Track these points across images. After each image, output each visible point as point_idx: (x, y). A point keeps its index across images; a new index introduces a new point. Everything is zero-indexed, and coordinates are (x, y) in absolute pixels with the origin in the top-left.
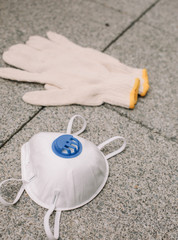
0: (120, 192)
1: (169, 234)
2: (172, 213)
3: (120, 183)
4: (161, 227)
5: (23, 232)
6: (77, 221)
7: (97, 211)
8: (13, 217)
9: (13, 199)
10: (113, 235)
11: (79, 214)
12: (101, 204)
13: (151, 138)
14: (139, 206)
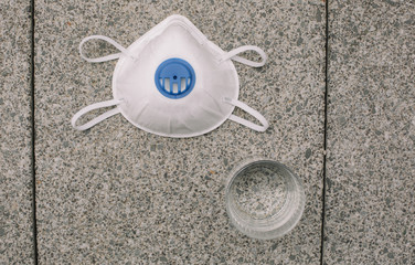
0: (192, 158)
1: (171, 236)
2: (202, 228)
3: (205, 152)
4: (175, 224)
5: (70, 91)
6: (121, 134)
7: (149, 148)
8: (80, 70)
9: (101, 55)
10: (129, 179)
11: (131, 131)
12: (161, 147)
13: (308, 153)
14: (186, 188)
